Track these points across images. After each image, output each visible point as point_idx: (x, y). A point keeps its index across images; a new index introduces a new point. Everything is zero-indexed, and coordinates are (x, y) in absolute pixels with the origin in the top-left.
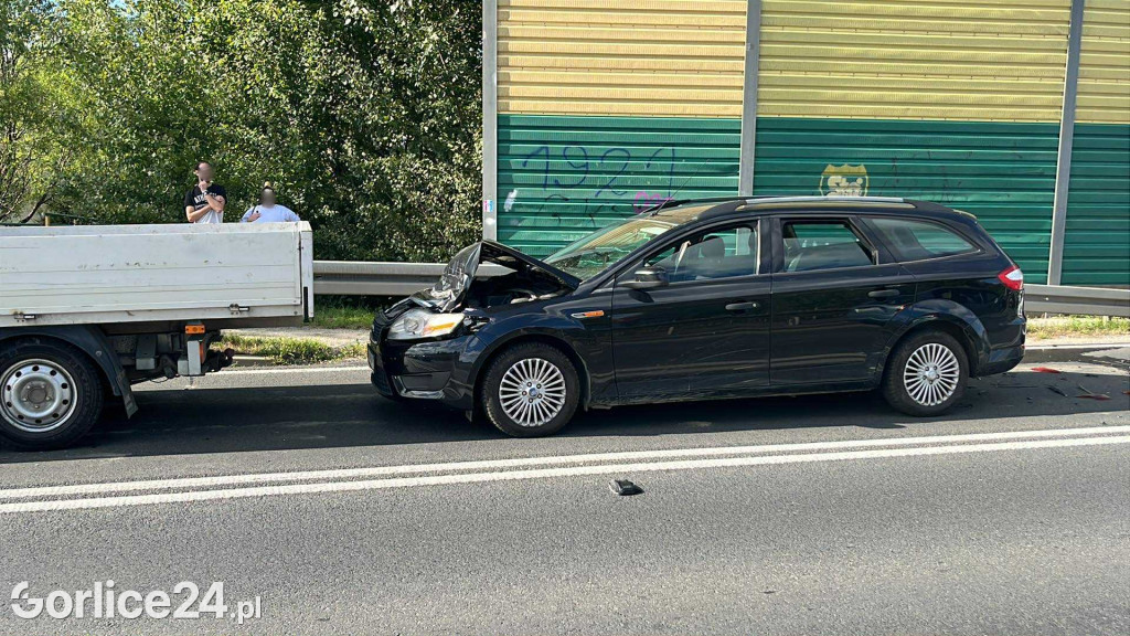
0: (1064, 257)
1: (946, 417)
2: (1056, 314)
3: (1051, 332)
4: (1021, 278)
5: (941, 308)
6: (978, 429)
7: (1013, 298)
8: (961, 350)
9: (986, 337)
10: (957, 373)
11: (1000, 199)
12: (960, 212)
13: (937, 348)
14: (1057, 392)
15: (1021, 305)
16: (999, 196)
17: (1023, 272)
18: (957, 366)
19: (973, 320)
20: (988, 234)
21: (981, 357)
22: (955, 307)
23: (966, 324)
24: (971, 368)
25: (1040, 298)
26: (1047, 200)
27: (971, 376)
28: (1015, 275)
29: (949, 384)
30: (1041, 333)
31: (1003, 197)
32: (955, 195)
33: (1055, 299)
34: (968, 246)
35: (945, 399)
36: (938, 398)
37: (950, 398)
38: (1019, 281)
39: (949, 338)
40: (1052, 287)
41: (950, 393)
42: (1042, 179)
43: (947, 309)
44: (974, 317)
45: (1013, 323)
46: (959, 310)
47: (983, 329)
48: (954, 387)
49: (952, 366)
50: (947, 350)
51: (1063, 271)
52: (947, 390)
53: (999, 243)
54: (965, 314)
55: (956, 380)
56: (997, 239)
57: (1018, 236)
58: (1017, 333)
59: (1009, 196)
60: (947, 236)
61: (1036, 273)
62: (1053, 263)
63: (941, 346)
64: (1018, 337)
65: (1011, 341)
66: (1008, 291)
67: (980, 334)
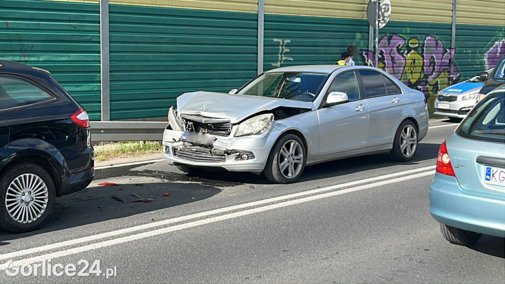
0: (111, 101)
1: (42, 230)
2: (109, 142)
3: (108, 156)
4: (88, 118)
5: (29, 145)
6: (67, 236)
7: (83, 133)
8: (48, 177)
9: (65, 164)
10: (47, 195)
11: (63, 59)
12: (38, 69)
13: (30, 177)
14: (118, 200)
15: (89, 137)
16: (62, 56)
17: (88, 112)
18: (46, 189)
19: (56, 153)
20: (61, 85)
21: (63, 180)
22: (40, 144)
23: (50, 156)
24: (57, 189)
25: (97, 131)
26: (97, 60)
27: (58, 195)
28: (83, 116)
29: (42, 204)
30: (101, 157)
31: (64, 57)
32: (29, 56)
33: (108, 131)
34: (45, 95)
35: (39, 216)
36: (34, 216)
37: (43, 215)
38: (87, 120)
39: (39, 168)
40: (105, 122)
41: (43, 211)
42: (91, 44)
43: (34, 145)
44: (55, 149)
45: (85, 152)
46: (44, 145)
47: (63, 158)
48: (45, 206)
49: (42, 190)
50: (37, 177)
51: (111, 110)
52: (40, 209)
53: (68, 92)
54: (47, 148)
55: (47, 200)
56: (66, 89)
57: (78, 86)
58: (87, 159)
59: (69, 56)
60: (29, 88)
61: (95, 113)
62: (104, 105)
63: (33, 175)
64: (89, 162)
65: (84, 166)
66: (79, 128)
67: (61, 163)
